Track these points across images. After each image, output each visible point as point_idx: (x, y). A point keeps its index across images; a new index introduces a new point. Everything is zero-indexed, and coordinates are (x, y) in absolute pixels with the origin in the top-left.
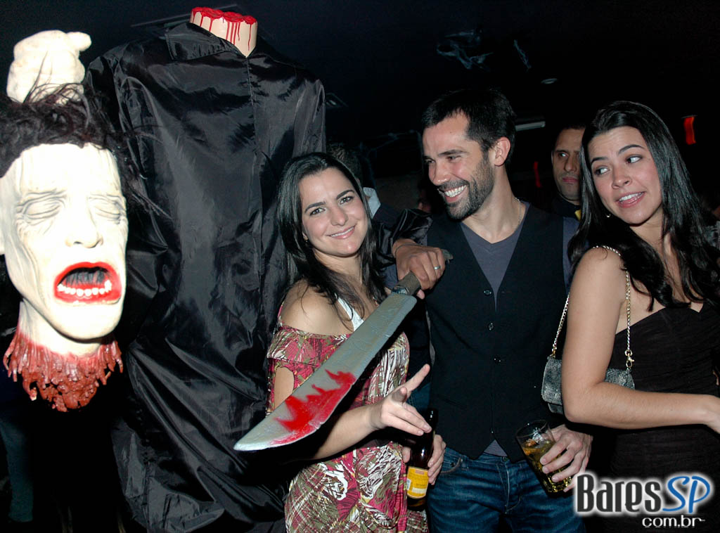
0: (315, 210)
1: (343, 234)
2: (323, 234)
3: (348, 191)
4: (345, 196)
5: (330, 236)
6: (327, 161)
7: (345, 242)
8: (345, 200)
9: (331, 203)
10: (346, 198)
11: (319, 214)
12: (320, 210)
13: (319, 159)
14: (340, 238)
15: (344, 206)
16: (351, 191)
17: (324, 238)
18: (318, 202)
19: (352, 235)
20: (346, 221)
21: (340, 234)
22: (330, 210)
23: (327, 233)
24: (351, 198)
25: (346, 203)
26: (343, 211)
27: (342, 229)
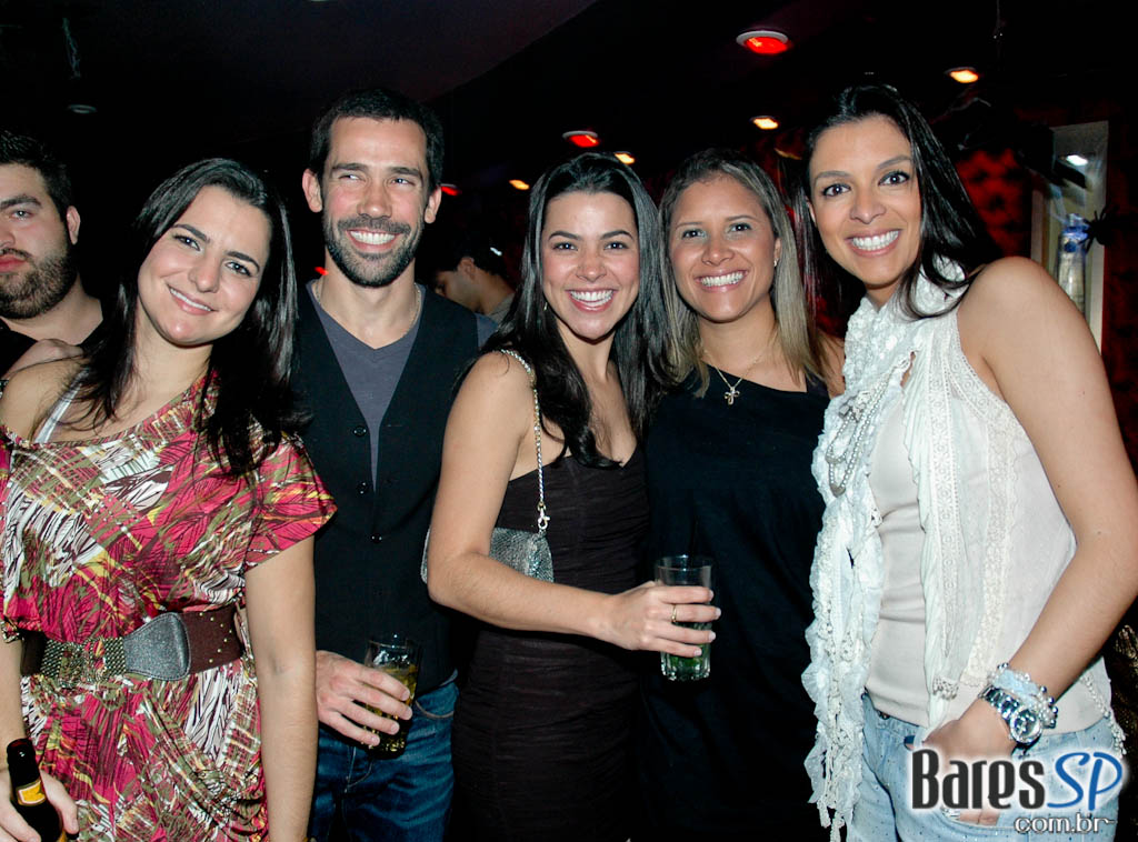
0: (186, 238)
1: (188, 301)
2: (162, 277)
3: (251, 260)
4: (242, 262)
5: (170, 287)
6: (266, 199)
7: (179, 314)
8: (238, 268)
9: (216, 250)
10: (241, 267)
11: (186, 247)
12: (193, 244)
13: (261, 188)
14: (180, 303)
15: (229, 273)
16: (257, 266)
17: (160, 285)
18: (203, 231)
19: (199, 318)
20: (209, 291)
21: (184, 298)
22: (205, 257)
23: (172, 281)
24: (248, 273)
25: (234, 272)
26: (218, 276)
27: (195, 294)
